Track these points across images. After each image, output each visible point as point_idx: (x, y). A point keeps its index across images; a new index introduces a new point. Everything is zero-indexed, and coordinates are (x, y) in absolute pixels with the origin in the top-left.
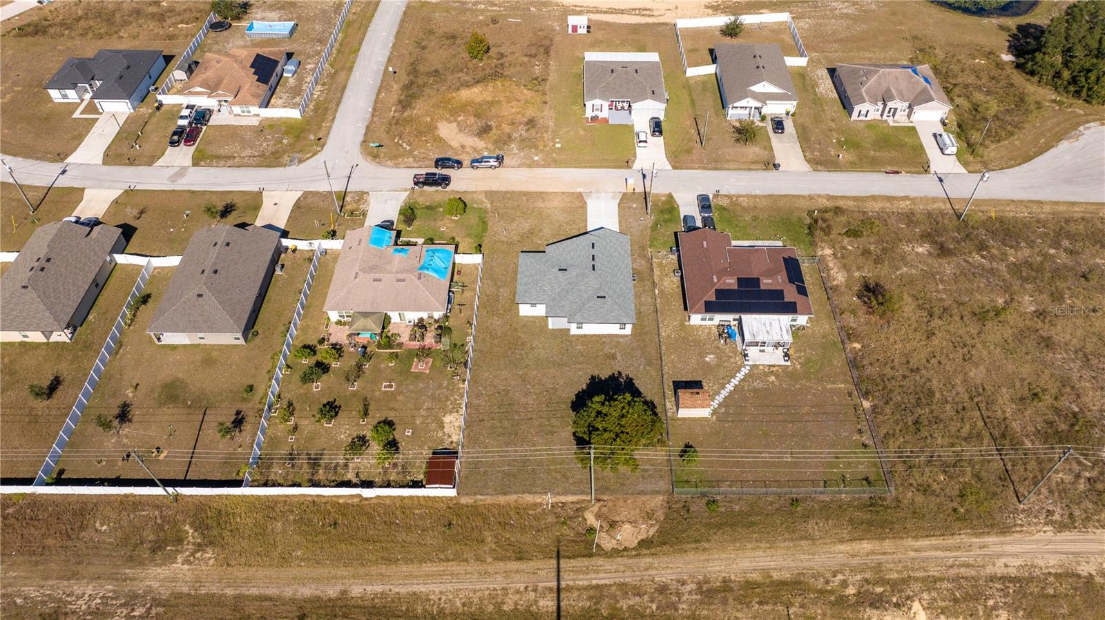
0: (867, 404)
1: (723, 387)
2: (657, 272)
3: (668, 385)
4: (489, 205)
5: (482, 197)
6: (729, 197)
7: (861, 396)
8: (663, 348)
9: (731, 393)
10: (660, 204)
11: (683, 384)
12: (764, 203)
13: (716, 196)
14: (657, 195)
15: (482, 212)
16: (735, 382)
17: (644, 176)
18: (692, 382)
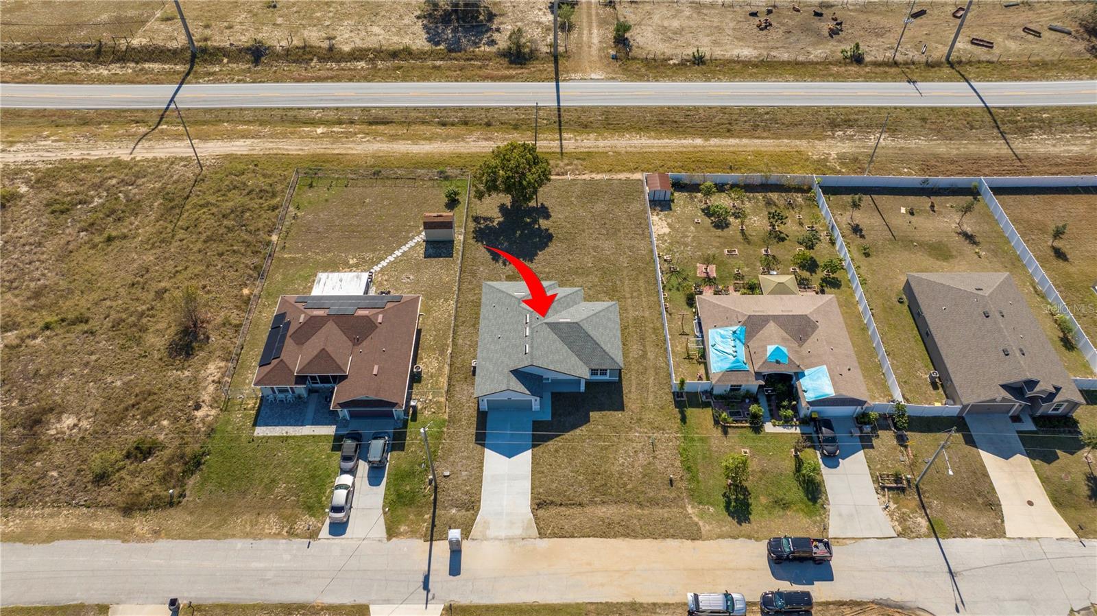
0: (274, 238)
1: (404, 254)
2: (444, 381)
3: (458, 254)
4: (690, 510)
5: (705, 528)
6: (292, 534)
7: (275, 245)
8: (455, 288)
9: (398, 248)
10: (411, 517)
11: (443, 254)
12: (241, 521)
13: (313, 534)
14: (413, 533)
15: (697, 496)
16: (391, 258)
17: (426, 586)
18: (434, 257)
